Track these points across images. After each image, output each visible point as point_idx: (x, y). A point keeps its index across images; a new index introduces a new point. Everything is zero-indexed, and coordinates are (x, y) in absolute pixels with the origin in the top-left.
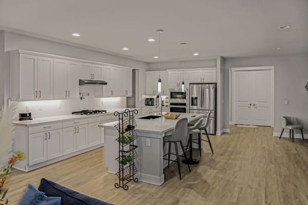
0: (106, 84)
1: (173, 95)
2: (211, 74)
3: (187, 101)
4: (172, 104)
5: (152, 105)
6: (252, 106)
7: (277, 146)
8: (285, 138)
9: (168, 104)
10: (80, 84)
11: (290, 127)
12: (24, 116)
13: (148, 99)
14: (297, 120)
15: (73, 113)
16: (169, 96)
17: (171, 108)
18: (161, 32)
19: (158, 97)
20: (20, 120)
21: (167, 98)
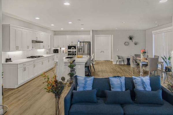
0: (42, 42)
1: (70, 47)
2: (88, 38)
3: (76, 50)
4: (69, 52)
5: (58, 52)
6: (102, 52)
7: (116, 67)
8: (118, 65)
9: (67, 52)
10: (32, 42)
11: (120, 60)
12: (8, 60)
13: (55, 50)
14: (122, 57)
15: (27, 58)
16: (67, 48)
17: (68, 54)
18: (79, 21)
19: (61, 48)
20: (6, 62)
21: (66, 49)
